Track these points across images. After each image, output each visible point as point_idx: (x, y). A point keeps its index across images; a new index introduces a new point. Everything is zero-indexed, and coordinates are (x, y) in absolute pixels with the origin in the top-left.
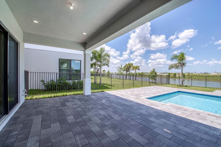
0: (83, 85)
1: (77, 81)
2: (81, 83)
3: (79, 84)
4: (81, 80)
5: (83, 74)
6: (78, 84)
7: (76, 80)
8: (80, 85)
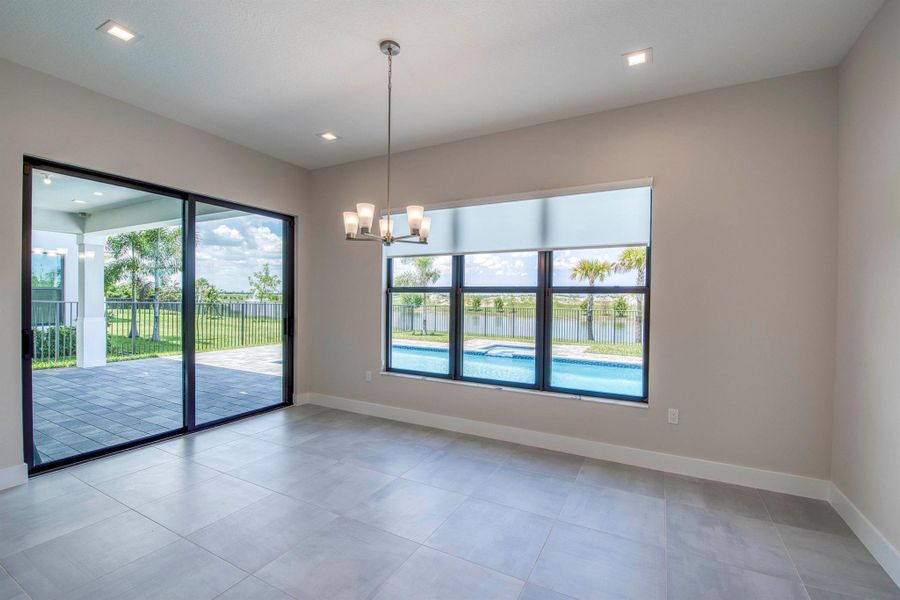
0: (74, 342)
1: (46, 328)
2: (65, 335)
3: (57, 341)
4: (68, 324)
5: (74, 305)
6: (53, 338)
7: (47, 324)
8: (61, 342)
